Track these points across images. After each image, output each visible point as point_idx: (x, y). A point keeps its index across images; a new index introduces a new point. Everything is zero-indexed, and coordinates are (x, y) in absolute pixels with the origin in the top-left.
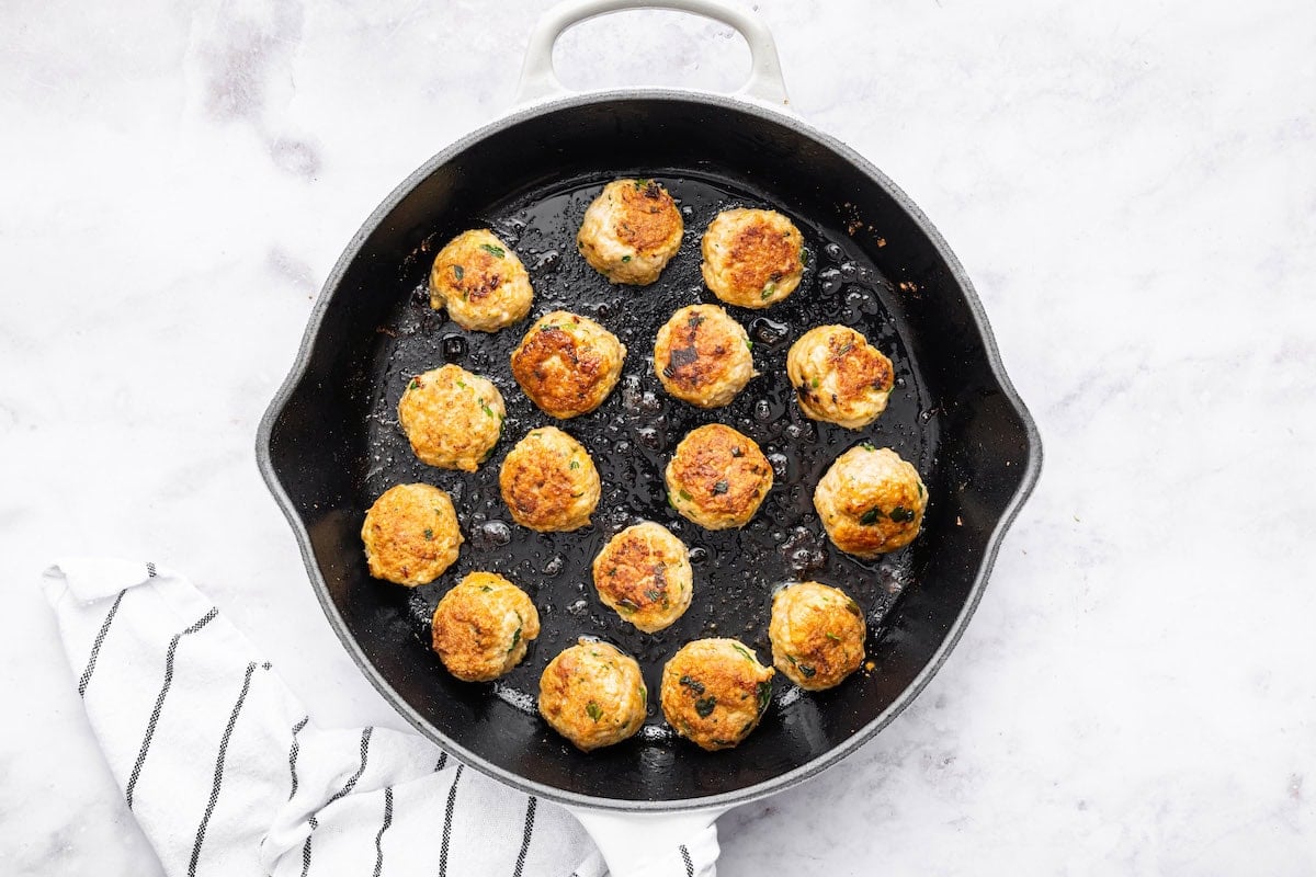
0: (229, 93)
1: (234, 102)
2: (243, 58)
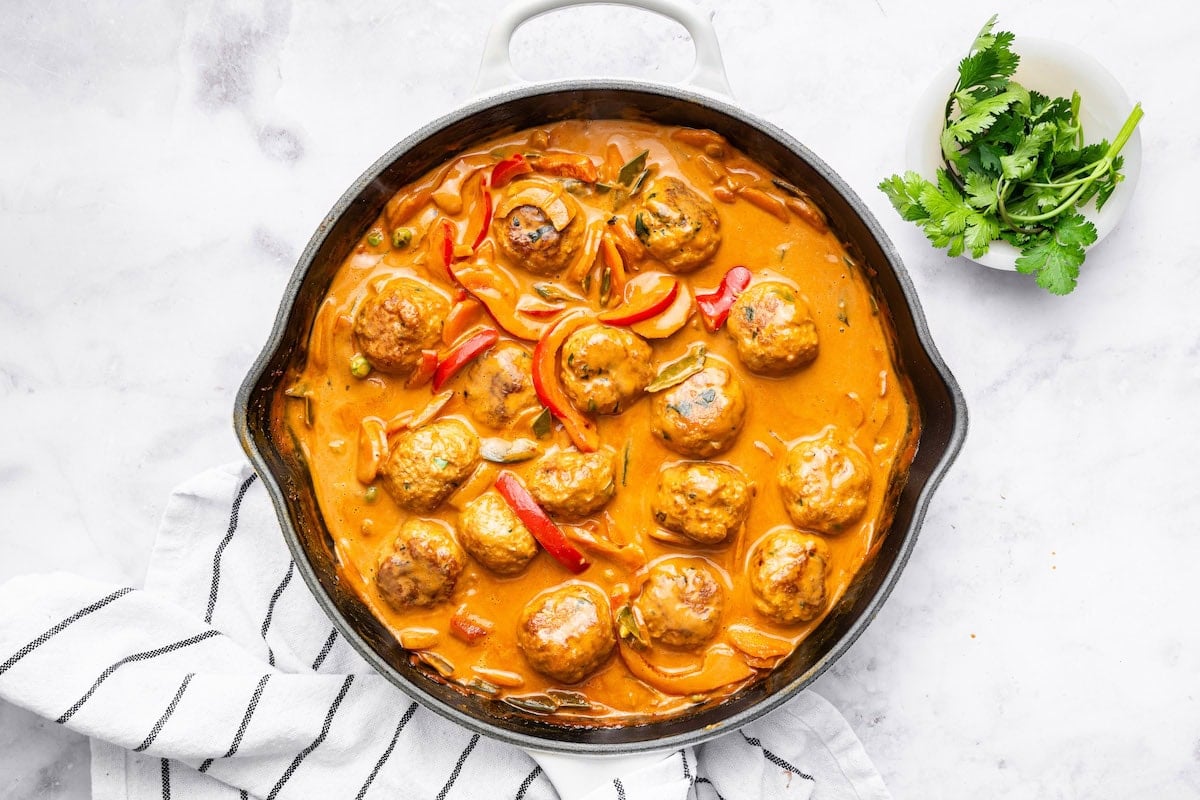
0: (220, 82)
1: (225, 90)
2: (235, 50)
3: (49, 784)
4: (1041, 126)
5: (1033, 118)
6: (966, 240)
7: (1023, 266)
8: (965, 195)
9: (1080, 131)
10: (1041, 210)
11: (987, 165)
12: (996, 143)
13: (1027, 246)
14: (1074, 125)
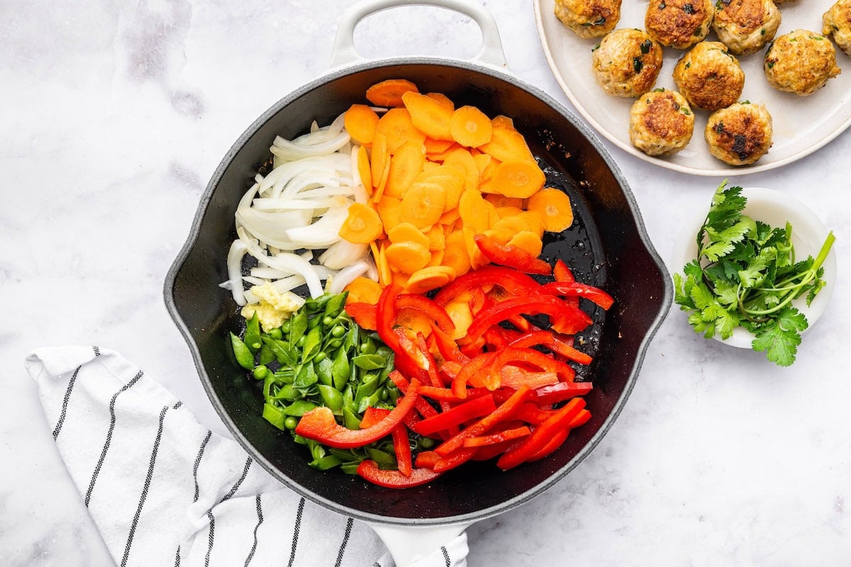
0: (143, 62)
1: (147, 68)
2: (153, 39)
3: (40, 554)
4: (766, 250)
5: (761, 243)
6: (717, 327)
7: (757, 345)
8: (715, 296)
9: (792, 250)
10: (767, 307)
11: (729, 276)
12: (735, 261)
13: (759, 332)
14: (788, 245)
